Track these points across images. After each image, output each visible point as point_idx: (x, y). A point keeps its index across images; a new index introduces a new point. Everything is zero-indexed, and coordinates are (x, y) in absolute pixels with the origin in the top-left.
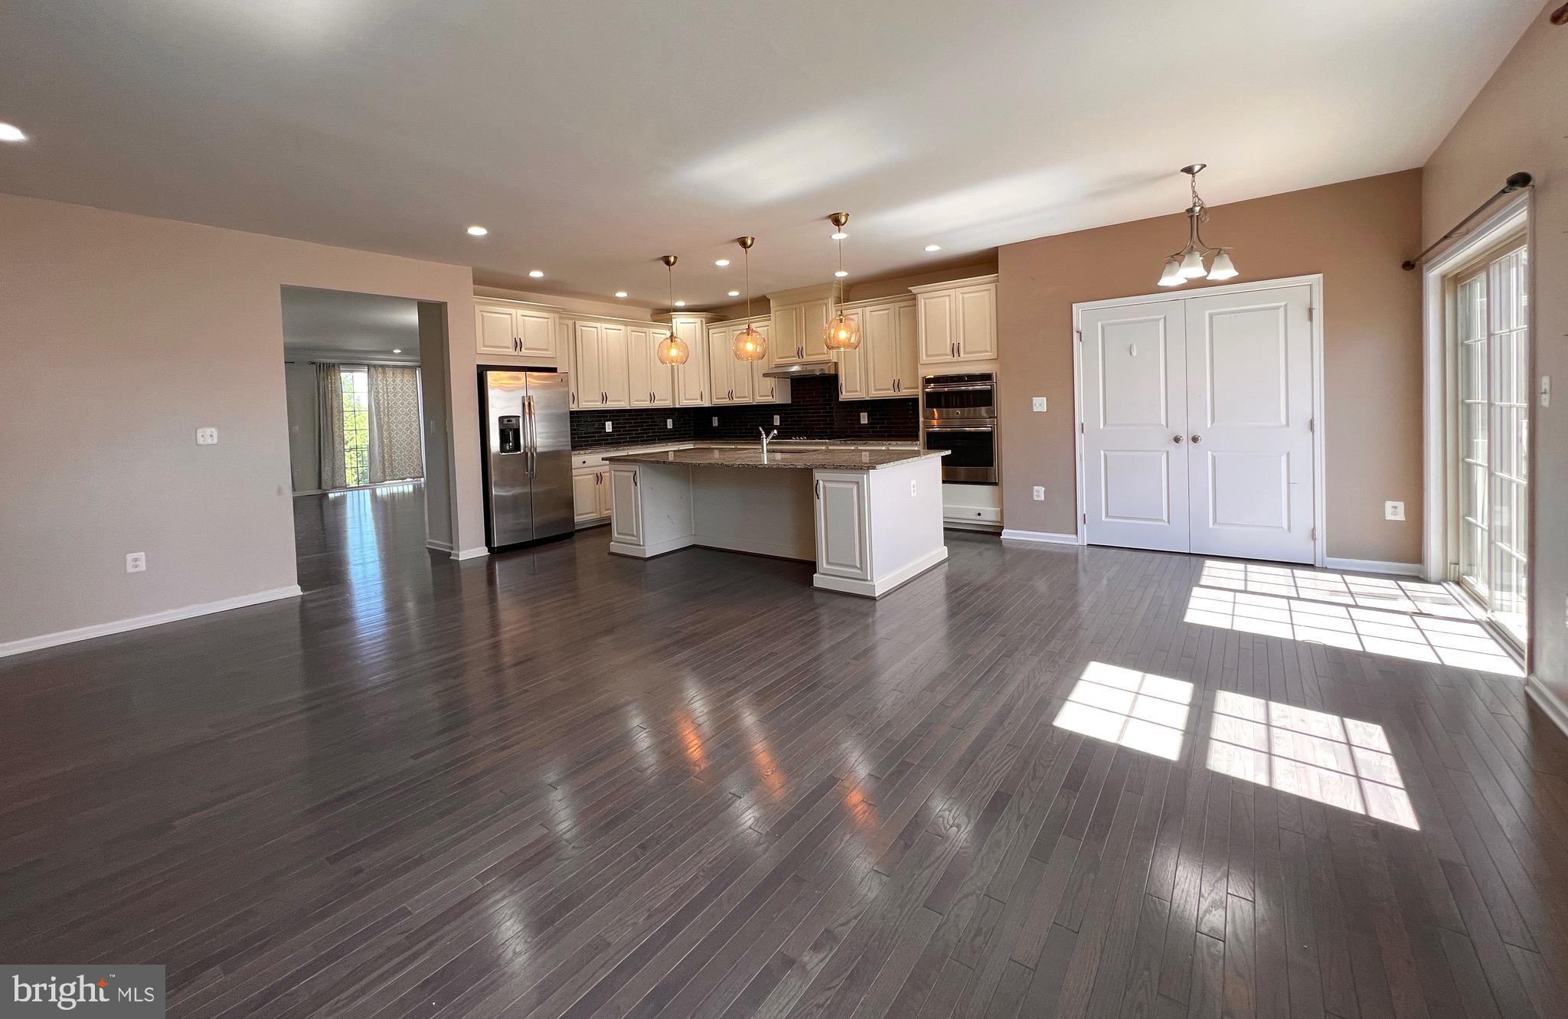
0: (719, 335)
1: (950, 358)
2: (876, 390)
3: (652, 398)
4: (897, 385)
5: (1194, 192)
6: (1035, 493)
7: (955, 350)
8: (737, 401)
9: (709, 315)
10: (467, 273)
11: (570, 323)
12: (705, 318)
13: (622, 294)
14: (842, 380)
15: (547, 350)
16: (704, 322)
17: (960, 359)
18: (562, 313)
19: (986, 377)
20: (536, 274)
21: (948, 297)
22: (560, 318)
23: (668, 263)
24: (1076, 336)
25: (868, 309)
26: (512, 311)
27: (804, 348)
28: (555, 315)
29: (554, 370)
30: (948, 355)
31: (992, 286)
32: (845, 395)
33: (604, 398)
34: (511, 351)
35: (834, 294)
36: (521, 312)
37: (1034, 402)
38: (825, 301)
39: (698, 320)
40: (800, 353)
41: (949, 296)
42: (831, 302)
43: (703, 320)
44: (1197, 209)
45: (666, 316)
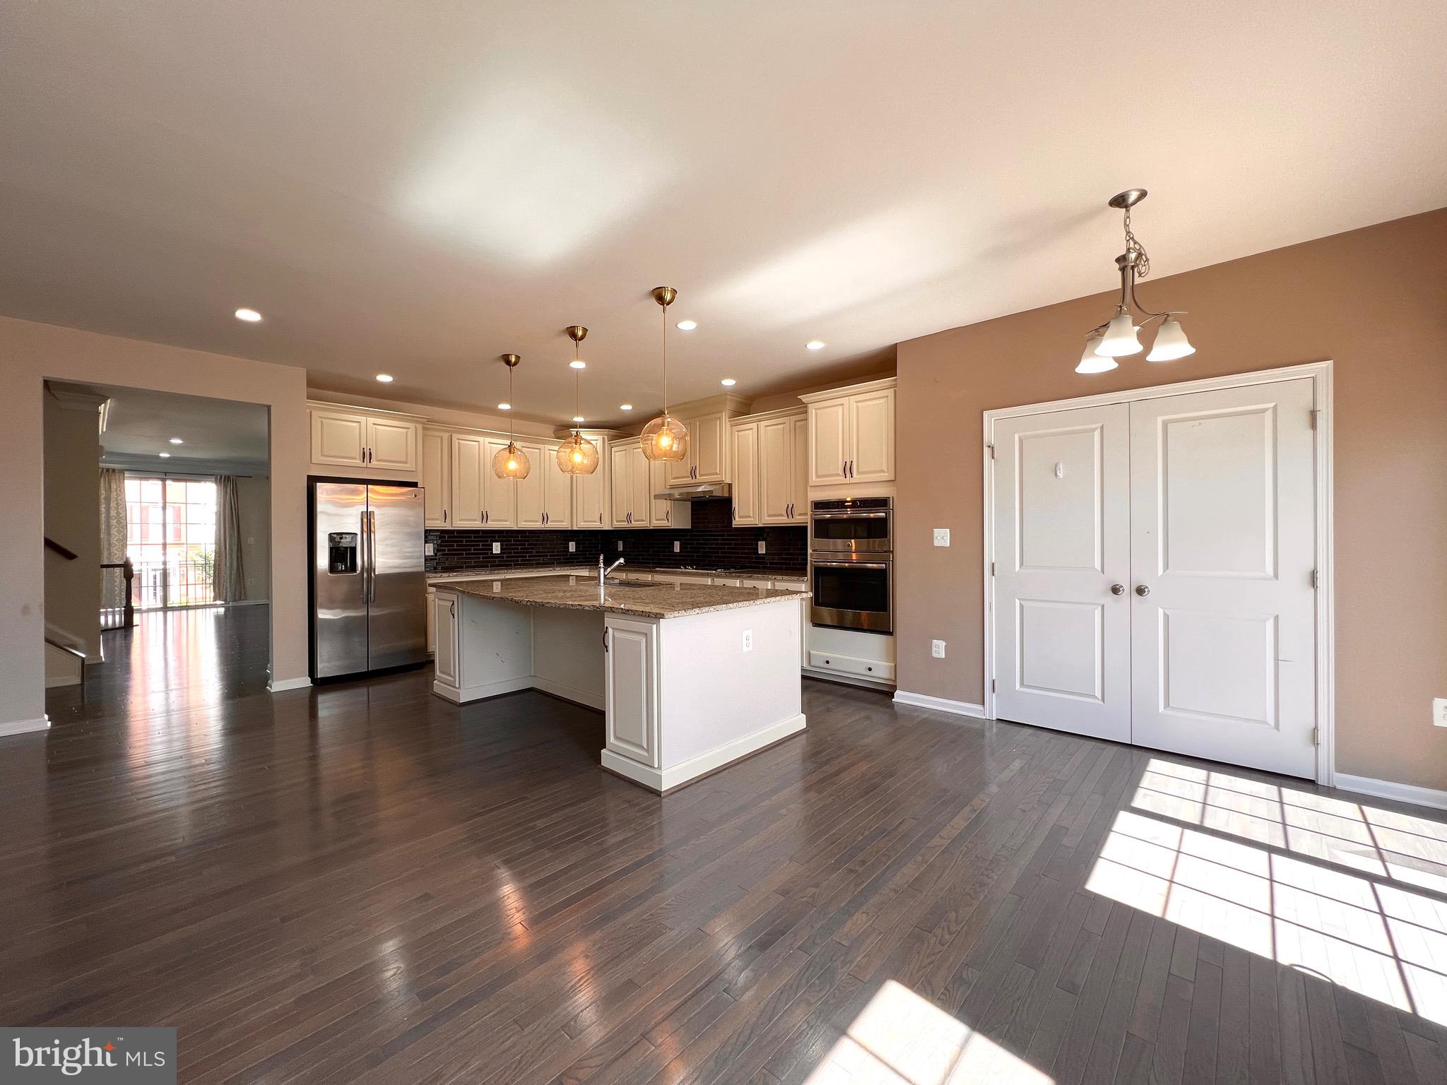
0: (620, 454)
1: (841, 479)
2: (769, 516)
3: (545, 518)
4: (790, 511)
5: (1128, 233)
6: (934, 649)
7: (847, 470)
8: (635, 525)
9: (612, 432)
10: (301, 375)
11: (446, 436)
12: (608, 435)
13: (504, 406)
14: (735, 504)
15: (406, 463)
16: (606, 440)
17: (852, 480)
18: (428, 425)
19: (882, 503)
20: (384, 378)
21: (841, 407)
22: (424, 429)
23: (508, 363)
24: (986, 451)
25: (763, 424)
26: (362, 419)
27: (698, 467)
28: (417, 425)
29: (414, 485)
30: (840, 475)
31: (890, 393)
32: (738, 521)
33: (485, 517)
34: (358, 462)
35: (729, 407)
36: (371, 420)
37: (935, 535)
38: (719, 415)
39: (600, 438)
40: (693, 473)
41: (843, 404)
42: (725, 416)
43: (606, 437)
44: (1133, 256)
45: (565, 433)
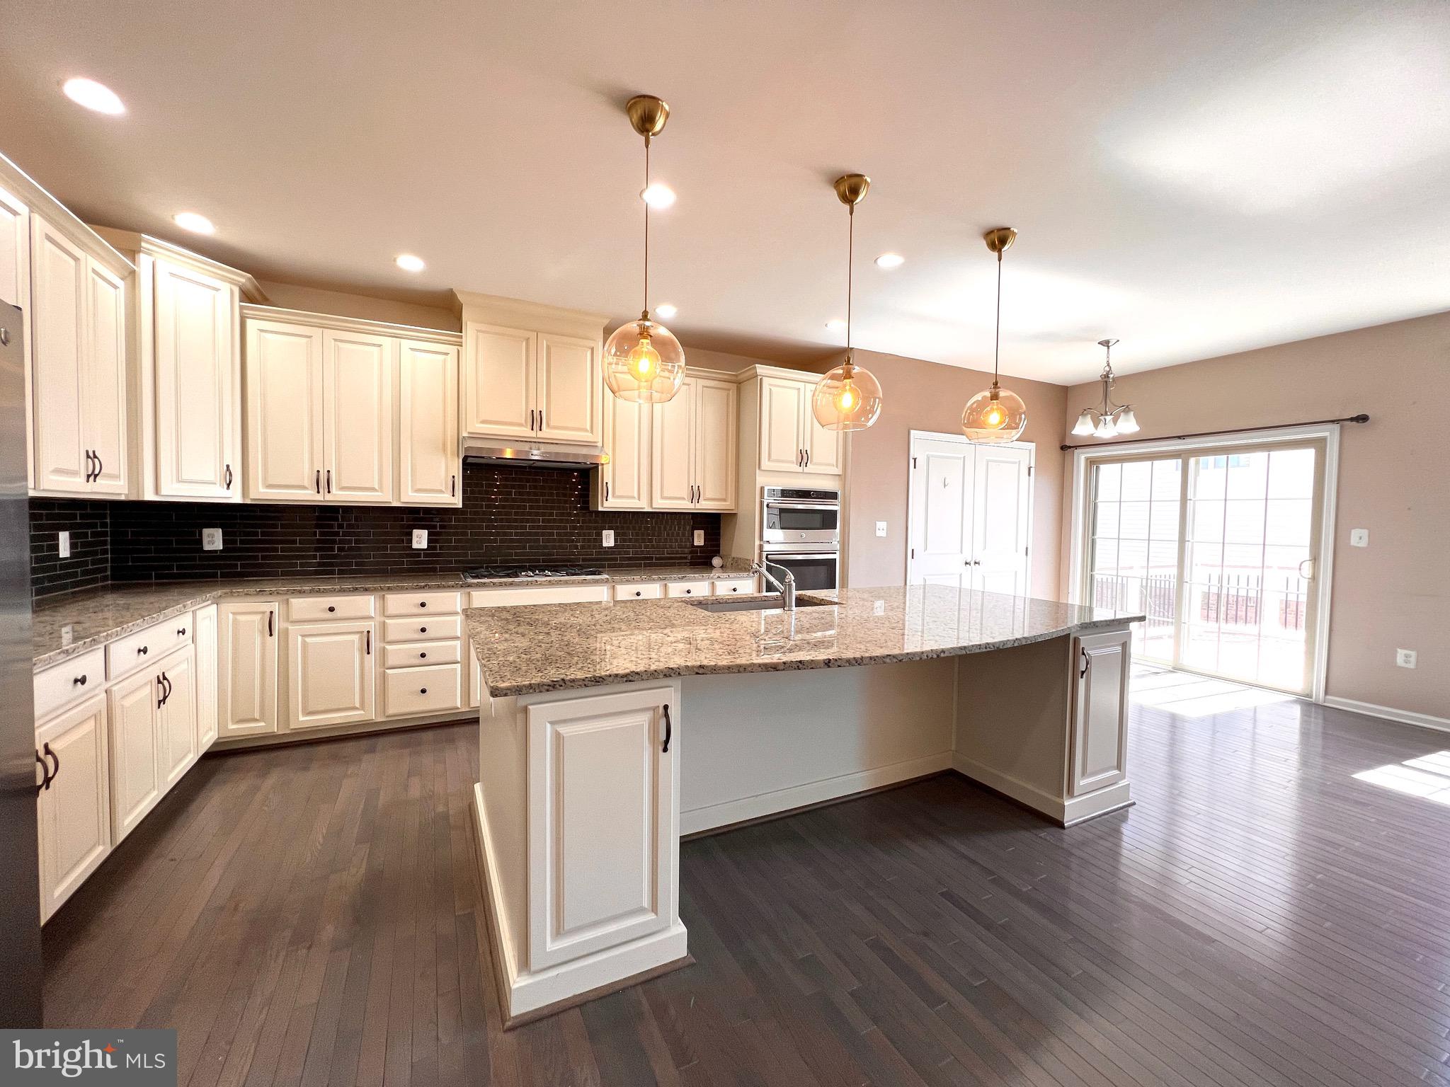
0: (278, 338)
1: (797, 469)
2: (665, 501)
4: (695, 495)
7: (802, 458)
9: (258, 281)
12: (241, 287)
14: (607, 475)
16: (237, 295)
17: (807, 471)
24: (912, 462)
27: (548, 412)
30: (794, 463)
32: (610, 504)
37: (877, 527)
39: (225, 288)
40: (536, 420)
41: (799, 389)
43: (236, 288)
